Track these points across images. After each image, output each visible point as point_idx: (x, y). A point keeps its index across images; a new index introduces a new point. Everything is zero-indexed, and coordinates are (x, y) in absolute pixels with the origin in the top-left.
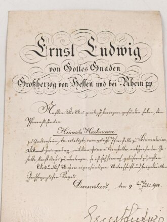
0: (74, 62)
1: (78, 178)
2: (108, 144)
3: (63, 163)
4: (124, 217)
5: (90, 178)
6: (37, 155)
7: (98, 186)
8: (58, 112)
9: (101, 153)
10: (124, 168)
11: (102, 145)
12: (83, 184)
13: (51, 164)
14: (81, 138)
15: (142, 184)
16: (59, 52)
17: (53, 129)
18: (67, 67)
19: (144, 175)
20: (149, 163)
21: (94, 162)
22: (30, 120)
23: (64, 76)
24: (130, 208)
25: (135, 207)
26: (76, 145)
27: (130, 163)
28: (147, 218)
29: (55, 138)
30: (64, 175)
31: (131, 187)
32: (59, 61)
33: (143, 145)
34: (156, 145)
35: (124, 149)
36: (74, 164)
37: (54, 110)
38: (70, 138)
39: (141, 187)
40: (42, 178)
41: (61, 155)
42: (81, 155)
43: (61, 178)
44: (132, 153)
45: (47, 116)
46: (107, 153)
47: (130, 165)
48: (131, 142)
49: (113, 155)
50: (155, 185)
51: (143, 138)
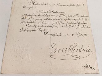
1: (46, 31)
2: (61, 17)
3: (39, 24)
4: (70, 49)
6: (26, 21)
7: (56, 34)
8: (37, 4)
9: (58, 21)
10: (69, 27)
11: (58, 18)
12: (48, 33)
13: (33, 25)
14: (48, 14)
15: (79, 34)
17: (34, 11)
19: (79, 30)
21: (54, 24)
22: (24, 7)
24: (73, 44)
25: (76, 44)
26: (46, 17)
27: (72, 25)
28: (82, 50)
29: (36, 14)
30: (39, 30)
31: (73, 35)
34: (84, 18)
35: (69, 19)
36: (44, 25)
38: (43, 14)
39: (78, 35)
40: (28, 31)
41: (38, 21)
42: (48, 21)
43: (38, 31)
44: (73, 21)
45: (32, 5)
46: (61, 21)
48: (72, 17)
49: (63, 21)
50: (85, 35)
51: (77, 15)
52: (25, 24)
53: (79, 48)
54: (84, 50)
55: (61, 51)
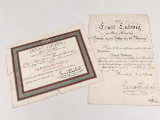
0: (115, 31)
1: (119, 71)
2: (130, 60)
3: (112, 66)
4: (139, 86)
5: (123, 71)
6: (102, 63)
7: (127, 74)
8: (110, 48)
9: (127, 63)
10: (137, 68)
11: (127, 60)
12: (121, 73)
13: (108, 66)
14: (119, 57)
16: (109, 28)
17: (108, 54)
18: (112, 33)
19: (145, 71)
20: (147, 66)
21: (125, 66)
22: (99, 51)
23: (112, 36)
24: (141, 83)
26: (117, 60)
27: (139, 66)
28: (148, 87)
29: (109, 57)
30: (113, 70)
31: (140, 75)
32: (109, 31)
33: (144, 60)
34: (150, 60)
35: (137, 61)
36: (117, 66)
37: (108, 47)
38: (115, 57)
39: (145, 75)
40: (104, 71)
41: (112, 63)
42: (119, 63)
43: (112, 72)
44: (140, 63)
45: (105, 49)
46: (130, 62)
48: (139, 59)
49: (132, 63)
50: (151, 75)
51: (144, 58)
52: (101, 66)
53: (145, 85)
54: (150, 88)
55: (132, 88)
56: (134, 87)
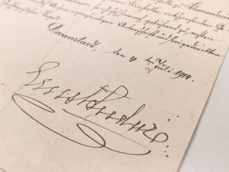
1: (61, 22)
4: (90, 99)
12: (61, 30)
15: (157, 63)
20: (191, 40)
21: (98, 12)
24: (111, 89)
25: (122, 92)
27: (153, 28)
28: (134, 120)
30: (46, 13)
31: (133, 59)
33: (191, 14)
35: (155, 10)
39: (151, 66)
44: (163, 18)
47: (152, 31)
48: (171, 6)
50: (181, 74)
51: (193, 7)
54: (138, 127)
55: (57, 92)
56: (71, 94)
